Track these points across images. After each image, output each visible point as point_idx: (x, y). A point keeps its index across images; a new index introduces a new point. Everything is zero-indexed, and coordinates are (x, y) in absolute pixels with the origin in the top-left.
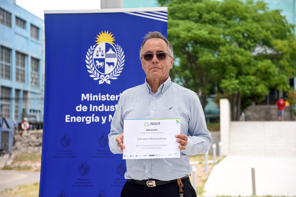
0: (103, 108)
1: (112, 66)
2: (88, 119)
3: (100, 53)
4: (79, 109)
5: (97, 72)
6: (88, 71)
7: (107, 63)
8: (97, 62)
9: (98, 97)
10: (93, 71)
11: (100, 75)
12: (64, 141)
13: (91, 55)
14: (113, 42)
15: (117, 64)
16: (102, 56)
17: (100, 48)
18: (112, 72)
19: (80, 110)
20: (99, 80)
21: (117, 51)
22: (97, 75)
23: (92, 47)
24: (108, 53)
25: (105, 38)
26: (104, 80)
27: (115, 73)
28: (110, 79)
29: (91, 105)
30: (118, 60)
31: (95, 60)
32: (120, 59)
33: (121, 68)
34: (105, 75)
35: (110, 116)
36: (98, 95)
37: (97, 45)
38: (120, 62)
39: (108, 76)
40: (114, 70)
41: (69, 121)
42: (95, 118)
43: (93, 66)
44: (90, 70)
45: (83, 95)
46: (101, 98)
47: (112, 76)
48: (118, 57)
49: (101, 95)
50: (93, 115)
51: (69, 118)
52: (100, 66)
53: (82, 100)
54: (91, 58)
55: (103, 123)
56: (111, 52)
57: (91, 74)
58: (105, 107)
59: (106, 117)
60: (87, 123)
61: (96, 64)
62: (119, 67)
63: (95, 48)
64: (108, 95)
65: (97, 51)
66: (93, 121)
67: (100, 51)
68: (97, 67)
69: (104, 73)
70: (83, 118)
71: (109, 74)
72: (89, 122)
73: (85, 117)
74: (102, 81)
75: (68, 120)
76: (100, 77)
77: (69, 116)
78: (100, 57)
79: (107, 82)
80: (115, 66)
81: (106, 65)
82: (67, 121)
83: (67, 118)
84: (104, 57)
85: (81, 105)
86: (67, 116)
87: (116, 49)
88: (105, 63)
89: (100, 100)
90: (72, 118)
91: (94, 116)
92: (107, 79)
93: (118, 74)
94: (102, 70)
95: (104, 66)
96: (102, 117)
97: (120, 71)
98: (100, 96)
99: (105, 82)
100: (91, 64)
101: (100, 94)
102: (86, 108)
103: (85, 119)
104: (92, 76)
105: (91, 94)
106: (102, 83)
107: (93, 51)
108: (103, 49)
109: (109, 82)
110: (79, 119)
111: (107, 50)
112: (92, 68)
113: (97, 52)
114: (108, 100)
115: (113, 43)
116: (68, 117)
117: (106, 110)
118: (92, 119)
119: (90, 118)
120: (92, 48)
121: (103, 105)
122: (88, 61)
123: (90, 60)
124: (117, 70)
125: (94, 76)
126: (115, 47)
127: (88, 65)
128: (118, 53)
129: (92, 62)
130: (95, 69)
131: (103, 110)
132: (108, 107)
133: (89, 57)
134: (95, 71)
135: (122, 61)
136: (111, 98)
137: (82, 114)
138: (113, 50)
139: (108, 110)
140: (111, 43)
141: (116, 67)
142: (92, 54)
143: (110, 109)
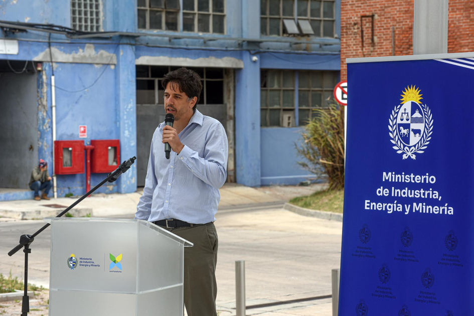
0: (406, 193)
1: (418, 134)
2: (390, 207)
3: (405, 116)
4: (380, 192)
5: (401, 142)
6: (391, 140)
7: (413, 130)
8: (401, 128)
9: (402, 177)
10: (397, 141)
11: (404, 146)
12: (364, 234)
13: (394, 119)
14: (420, 100)
15: (424, 131)
16: (407, 120)
17: (405, 110)
18: (418, 143)
19: (381, 194)
20: (403, 153)
21: (425, 114)
22: (400, 147)
23: (396, 107)
24: (414, 116)
25: (412, 96)
26: (409, 154)
27: (421, 144)
28: (415, 153)
29: (393, 188)
30: (425, 127)
31: (400, 125)
32: (428, 124)
33: (429, 137)
34: (410, 147)
35: (415, 204)
36: (401, 175)
37: (402, 105)
38: (427, 129)
39: (413, 148)
40: (421, 140)
41: (369, 208)
42: (397, 206)
43: (397, 134)
44: (393, 139)
45: (384, 174)
46: (405, 179)
47: (418, 148)
48: (426, 122)
49: (405, 175)
50: (396, 202)
51: (369, 205)
52: (404, 134)
53: (384, 180)
54: (394, 124)
55: (406, 213)
56: (417, 115)
57: (395, 145)
58: (409, 191)
59: (409, 206)
60: (388, 212)
61: (400, 131)
62: (426, 136)
63: (399, 108)
64: (412, 176)
65: (402, 113)
66: (395, 210)
67: (405, 113)
68: (401, 136)
69: (409, 144)
70: (384, 205)
71: (415, 146)
72: (390, 211)
73: (386, 204)
74: (407, 155)
75: (368, 206)
76: (404, 149)
77: (369, 201)
78: (405, 122)
79: (412, 157)
80: (421, 135)
81: (412, 133)
82: (366, 208)
83: (366, 205)
84: (409, 122)
85: (382, 187)
86: (366, 201)
87: (424, 111)
88: (411, 130)
89: (403, 181)
90: (372, 204)
91: (397, 204)
92: (412, 152)
93: (425, 146)
94: (406, 139)
95: (409, 134)
96: (406, 205)
97: (427, 141)
98: (403, 176)
99: (409, 156)
100: (394, 131)
101: (403, 173)
102: (388, 192)
103: (386, 206)
104: (395, 148)
105: (394, 173)
106: (406, 157)
107: (398, 113)
108: (409, 111)
109: (414, 157)
110: (379, 206)
111: (413, 112)
112: (395, 137)
113: (402, 115)
114: (413, 181)
115: (421, 103)
116: (368, 203)
117: (410, 196)
118: (394, 206)
119: (392, 205)
120: (397, 109)
121: (407, 188)
122: (391, 126)
123: (394, 125)
124: (424, 140)
125: (398, 148)
126: (423, 108)
127: (391, 132)
128: (425, 117)
129: (396, 128)
130: (399, 139)
131: (406, 195)
132: (413, 191)
133: (392, 121)
134: (399, 142)
135: (430, 127)
136: (416, 179)
137: (383, 199)
138: (420, 112)
139: (413, 196)
140: (418, 102)
141: (423, 136)
142: (396, 118)
143: (415, 194)
